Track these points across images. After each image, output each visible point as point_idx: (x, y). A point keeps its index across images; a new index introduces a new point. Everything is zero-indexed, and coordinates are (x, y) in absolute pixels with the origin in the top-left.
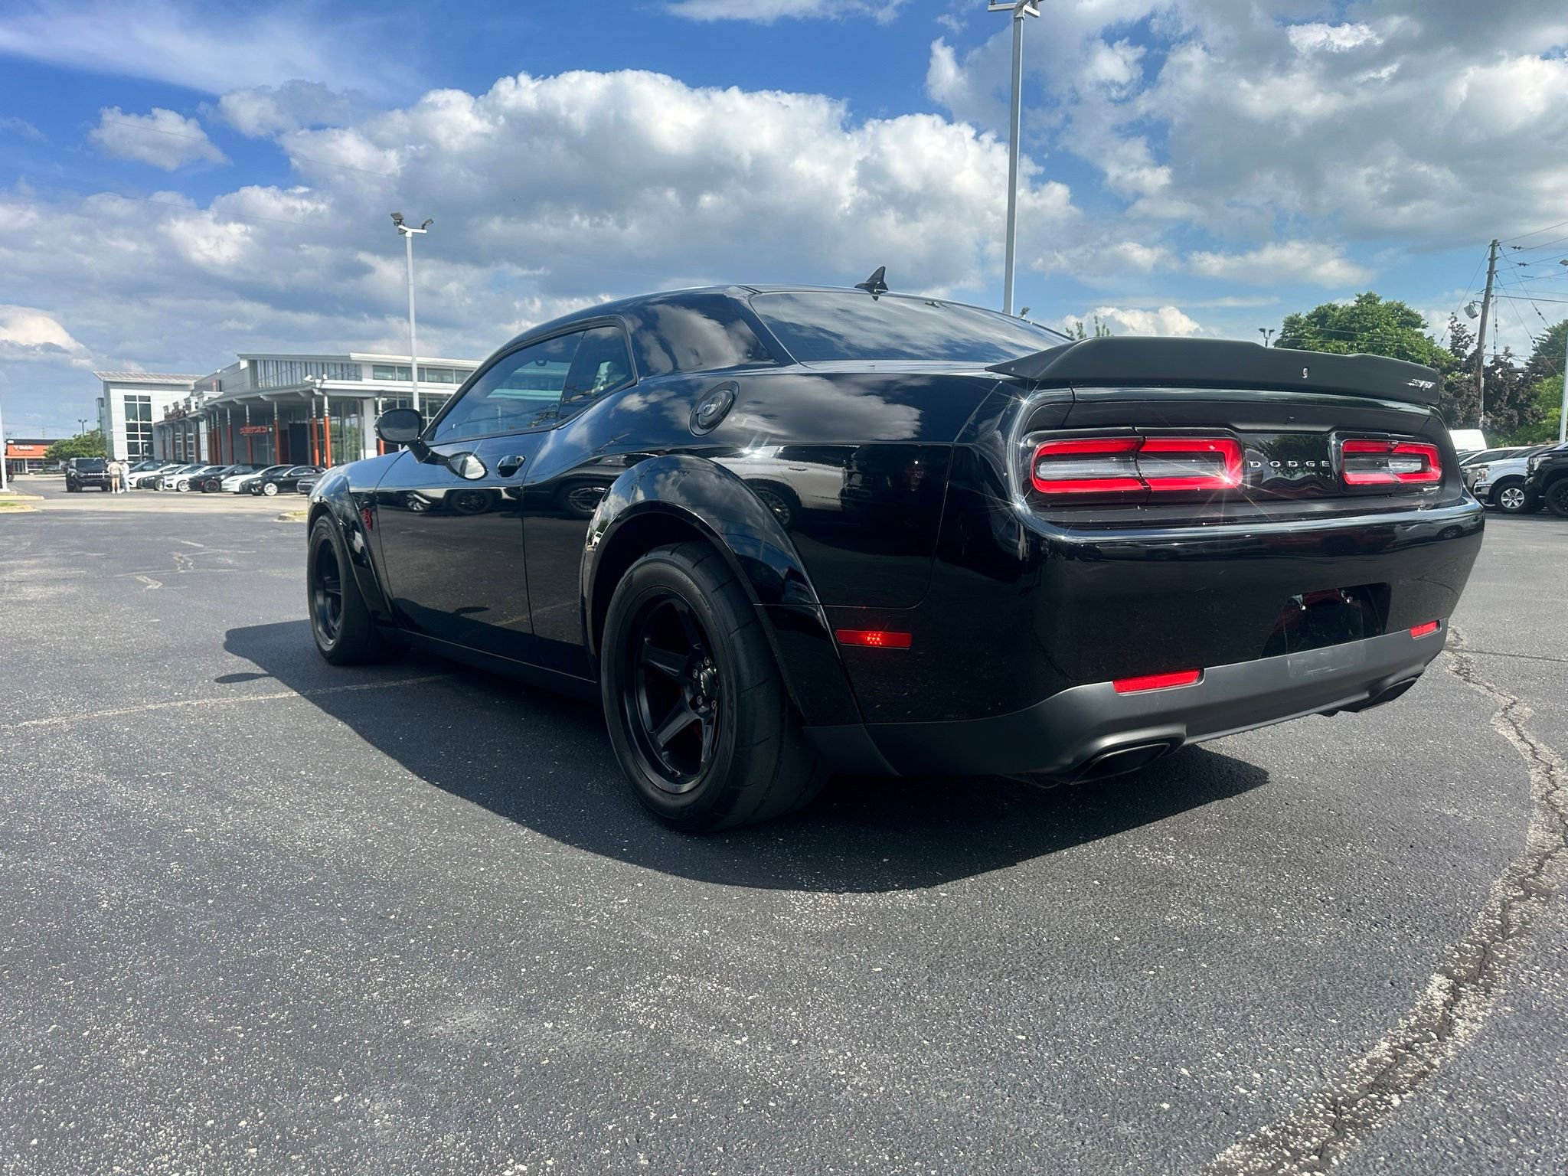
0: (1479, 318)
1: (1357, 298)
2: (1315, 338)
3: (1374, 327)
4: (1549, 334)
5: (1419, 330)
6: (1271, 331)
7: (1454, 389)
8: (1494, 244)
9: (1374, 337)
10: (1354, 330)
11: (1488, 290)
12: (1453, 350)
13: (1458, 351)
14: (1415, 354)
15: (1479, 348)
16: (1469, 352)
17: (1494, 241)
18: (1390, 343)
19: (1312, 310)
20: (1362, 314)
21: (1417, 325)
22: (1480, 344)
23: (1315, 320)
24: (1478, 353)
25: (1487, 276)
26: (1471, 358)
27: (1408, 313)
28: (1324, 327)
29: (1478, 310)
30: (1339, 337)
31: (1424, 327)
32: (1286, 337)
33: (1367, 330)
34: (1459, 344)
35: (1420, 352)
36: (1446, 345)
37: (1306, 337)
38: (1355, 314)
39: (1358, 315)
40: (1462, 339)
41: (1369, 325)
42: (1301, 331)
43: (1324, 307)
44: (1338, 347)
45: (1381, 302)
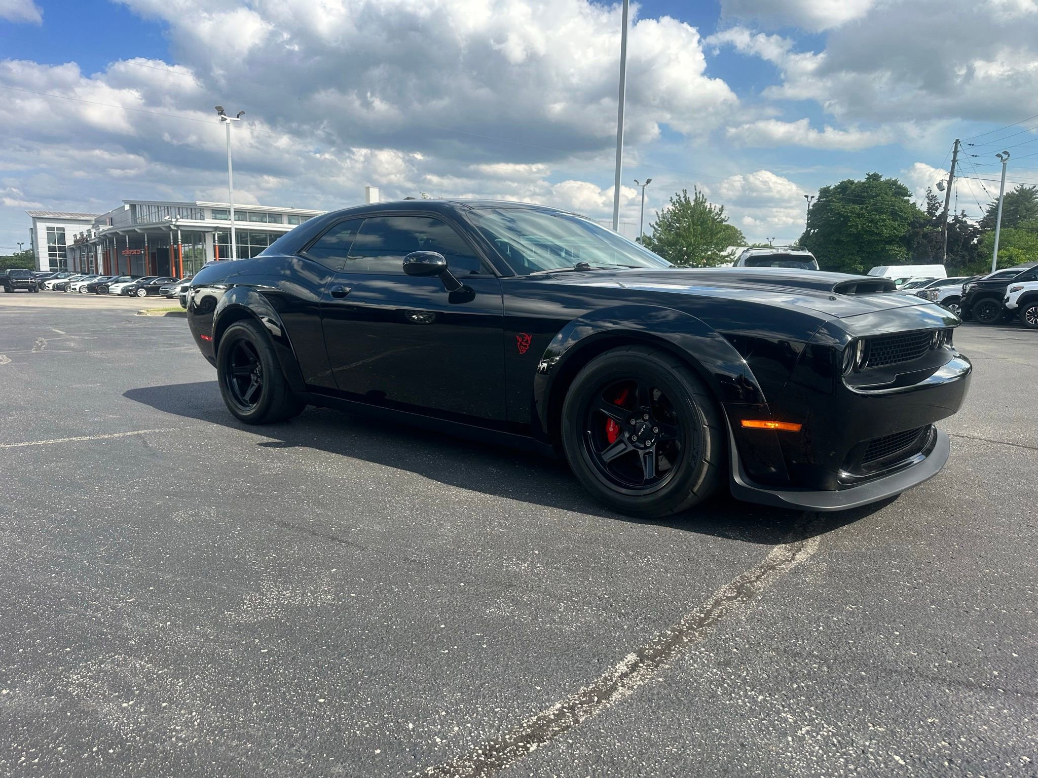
0: (946, 191)
1: (867, 176)
2: (839, 202)
3: (877, 195)
5: (906, 198)
6: (812, 197)
7: (928, 237)
8: (957, 142)
9: (877, 203)
10: (864, 197)
11: (952, 173)
12: (928, 211)
13: (931, 212)
14: (903, 214)
15: (945, 210)
16: (938, 213)
17: (957, 140)
18: (887, 207)
19: (838, 183)
20: (869, 187)
21: (906, 195)
22: (946, 208)
23: (839, 190)
24: (944, 214)
25: (951, 163)
26: (941, 217)
27: (900, 187)
28: (845, 195)
29: (945, 185)
30: (854, 202)
31: (910, 196)
32: (821, 201)
33: (873, 197)
34: (932, 208)
35: (905, 213)
36: (924, 208)
37: (833, 202)
38: (865, 187)
39: (867, 187)
40: (934, 205)
41: (874, 194)
42: (831, 198)
43: (845, 182)
44: (853, 208)
45: (882, 179)
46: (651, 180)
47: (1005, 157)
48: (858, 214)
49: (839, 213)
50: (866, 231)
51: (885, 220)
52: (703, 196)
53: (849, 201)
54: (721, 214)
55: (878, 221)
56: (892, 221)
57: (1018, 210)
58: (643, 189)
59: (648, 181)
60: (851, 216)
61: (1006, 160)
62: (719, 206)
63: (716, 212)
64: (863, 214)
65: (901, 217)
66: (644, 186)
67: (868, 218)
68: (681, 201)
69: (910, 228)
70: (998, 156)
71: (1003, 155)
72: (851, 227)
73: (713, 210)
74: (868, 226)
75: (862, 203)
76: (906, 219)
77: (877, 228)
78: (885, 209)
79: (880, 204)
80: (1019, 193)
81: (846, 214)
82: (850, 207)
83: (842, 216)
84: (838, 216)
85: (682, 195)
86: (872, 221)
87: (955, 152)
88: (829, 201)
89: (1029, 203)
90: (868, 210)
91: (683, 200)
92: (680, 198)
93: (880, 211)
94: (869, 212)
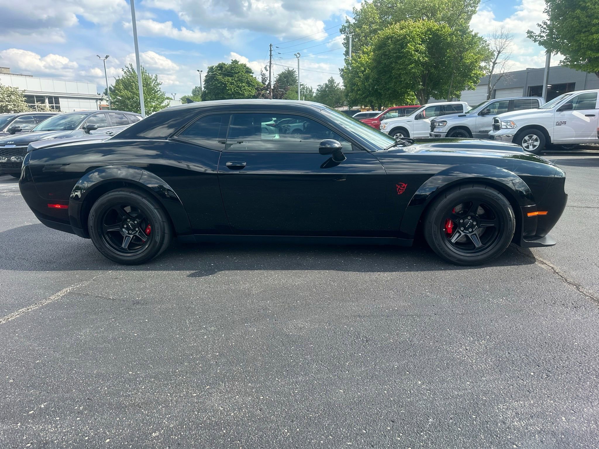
0: (269, 71)
1: (232, 61)
2: (220, 76)
3: (239, 72)
4: (279, 76)
5: (251, 74)
6: (201, 71)
7: (264, 96)
8: (271, 45)
9: (239, 76)
10: (232, 73)
11: (270, 61)
12: (262, 82)
13: (264, 83)
14: (252, 83)
15: (270, 82)
16: (267, 83)
17: (271, 44)
18: (245, 79)
19: (217, 64)
20: (234, 67)
21: (251, 72)
22: (270, 80)
23: (219, 68)
24: (269, 84)
25: (270, 57)
26: (268, 85)
27: (248, 68)
28: (222, 71)
29: (268, 68)
30: (228, 76)
31: (253, 73)
32: (209, 74)
33: (237, 73)
34: (264, 80)
35: (253, 83)
36: (260, 80)
37: (217, 75)
38: (232, 67)
39: (233, 68)
40: (264, 78)
41: (237, 72)
42: (215, 72)
43: (221, 64)
44: (228, 79)
45: (239, 63)
46: (109, 56)
47: (298, 56)
48: (231, 83)
49: (221, 82)
50: (236, 92)
51: (244, 87)
52: (143, 68)
53: (225, 75)
54: (157, 80)
55: (241, 87)
56: (248, 87)
57: (288, 81)
58: (104, 62)
59: (107, 57)
60: (228, 84)
61: (298, 57)
62: (154, 75)
63: (153, 78)
64: (233, 82)
65: (252, 84)
66: (105, 59)
67: (236, 85)
68: (130, 71)
69: (256, 91)
70: (295, 55)
71: (297, 55)
72: (228, 90)
73: (151, 77)
74: (237, 89)
75: (231, 76)
76: (254, 86)
77: (241, 91)
78: (243, 80)
79: (241, 77)
80: (288, 72)
81: (225, 82)
82: (227, 78)
83: (223, 83)
84: (221, 83)
85: (130, 67)
86: (238, 87)
87: (271, 51)
88: (214, 74)
89: (292, 77)
90: (236, 80)
91: (131, 70)
92: (128, 69)
93: (241, 81)
94: (236, 81)
